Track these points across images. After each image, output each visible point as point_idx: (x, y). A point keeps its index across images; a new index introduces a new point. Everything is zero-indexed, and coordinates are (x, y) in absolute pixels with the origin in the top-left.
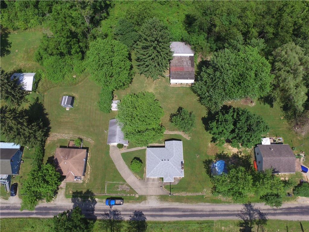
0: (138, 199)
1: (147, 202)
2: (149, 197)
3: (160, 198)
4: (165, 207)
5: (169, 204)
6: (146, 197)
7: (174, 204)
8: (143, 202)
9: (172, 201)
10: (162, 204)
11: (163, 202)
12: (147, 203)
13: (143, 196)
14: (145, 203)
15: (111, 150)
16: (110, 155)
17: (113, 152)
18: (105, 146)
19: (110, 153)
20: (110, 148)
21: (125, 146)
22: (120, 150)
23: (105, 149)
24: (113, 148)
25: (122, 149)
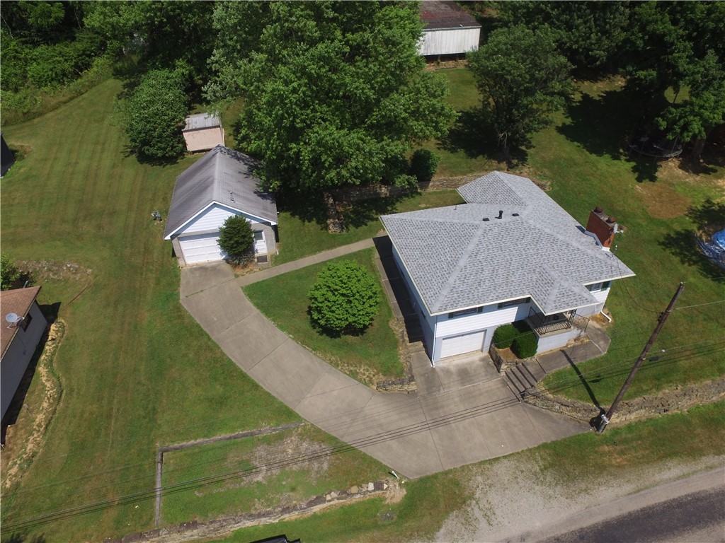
0: (409, 508)
1: (477, 513)
2: (480, 479)
3: (552, 465)
4: (614, 513)
5: (628, 488)
6: (457, 484)
7: (657, 477)
8: (452, 522)
9: (636, 463)
10: (584, 501)
11: (583, 486)
12: (483, 524)
13: (435, 476)
14: (468, 522)
15: (188, 283)
16: (183, 304)
17: (199, 290)
18: (154, 276)
19: (182, 296)
20: (180, 279)
21: (263, 259)
22: (237, 276)
23: (152, 285)
24: (197, 274)
25: (246, 270)
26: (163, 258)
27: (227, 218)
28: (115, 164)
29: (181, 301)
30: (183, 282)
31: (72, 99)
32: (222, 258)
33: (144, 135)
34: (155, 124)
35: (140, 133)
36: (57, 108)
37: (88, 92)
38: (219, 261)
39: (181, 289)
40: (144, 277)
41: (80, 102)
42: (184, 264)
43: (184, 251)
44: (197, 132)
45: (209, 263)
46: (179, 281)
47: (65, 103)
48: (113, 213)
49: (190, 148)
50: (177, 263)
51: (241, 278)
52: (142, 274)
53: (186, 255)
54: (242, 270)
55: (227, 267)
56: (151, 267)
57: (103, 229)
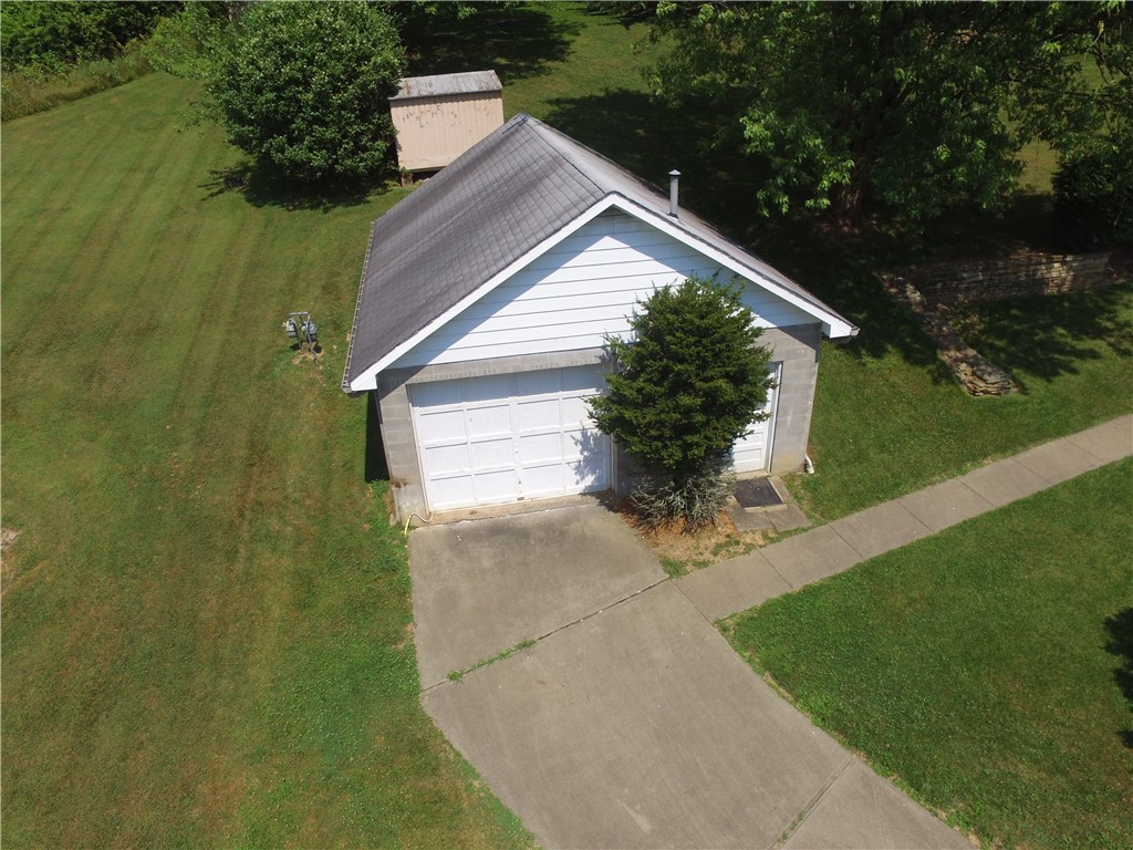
15: (448, 600)
16: (441, 724)
17: (512, 641)
18: (287, 563)
19: (430, 673)
20: (408, 582)
21: (757, 492)
22: (674, 568)
23: (277, 611)
24: (486, 557)
25: (709, 540)
26: (326, 486)
27: (647, 295)
28: (178, 208)
29: (427, 704)
30: (423, 595)
31: (90, 91)
32: (582, 487)
33: (272, 96)
34: (310, 62)
35: (259, 90)
36: (46, 109)
37: (134, 82)
38: (570, 502)
39: (420, 632)
40: (239, 567)
41: (109, 98)
42: (417, 511)
43: (423, 455)
44: (433, 107)
45: (528, 509)
46: (403, 591)
47: (70, 99)
48: (146, 331)
49: (408, 160)
50: (389, 507)
51: (696, 576)
52: (231, 555)
53: (431, 468)
54: (689, 541)
55: (613, 528)
56: (275, 524)
57: (102, 380)
